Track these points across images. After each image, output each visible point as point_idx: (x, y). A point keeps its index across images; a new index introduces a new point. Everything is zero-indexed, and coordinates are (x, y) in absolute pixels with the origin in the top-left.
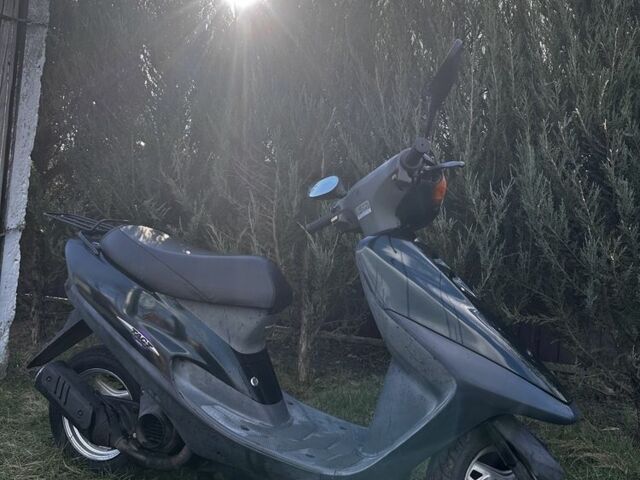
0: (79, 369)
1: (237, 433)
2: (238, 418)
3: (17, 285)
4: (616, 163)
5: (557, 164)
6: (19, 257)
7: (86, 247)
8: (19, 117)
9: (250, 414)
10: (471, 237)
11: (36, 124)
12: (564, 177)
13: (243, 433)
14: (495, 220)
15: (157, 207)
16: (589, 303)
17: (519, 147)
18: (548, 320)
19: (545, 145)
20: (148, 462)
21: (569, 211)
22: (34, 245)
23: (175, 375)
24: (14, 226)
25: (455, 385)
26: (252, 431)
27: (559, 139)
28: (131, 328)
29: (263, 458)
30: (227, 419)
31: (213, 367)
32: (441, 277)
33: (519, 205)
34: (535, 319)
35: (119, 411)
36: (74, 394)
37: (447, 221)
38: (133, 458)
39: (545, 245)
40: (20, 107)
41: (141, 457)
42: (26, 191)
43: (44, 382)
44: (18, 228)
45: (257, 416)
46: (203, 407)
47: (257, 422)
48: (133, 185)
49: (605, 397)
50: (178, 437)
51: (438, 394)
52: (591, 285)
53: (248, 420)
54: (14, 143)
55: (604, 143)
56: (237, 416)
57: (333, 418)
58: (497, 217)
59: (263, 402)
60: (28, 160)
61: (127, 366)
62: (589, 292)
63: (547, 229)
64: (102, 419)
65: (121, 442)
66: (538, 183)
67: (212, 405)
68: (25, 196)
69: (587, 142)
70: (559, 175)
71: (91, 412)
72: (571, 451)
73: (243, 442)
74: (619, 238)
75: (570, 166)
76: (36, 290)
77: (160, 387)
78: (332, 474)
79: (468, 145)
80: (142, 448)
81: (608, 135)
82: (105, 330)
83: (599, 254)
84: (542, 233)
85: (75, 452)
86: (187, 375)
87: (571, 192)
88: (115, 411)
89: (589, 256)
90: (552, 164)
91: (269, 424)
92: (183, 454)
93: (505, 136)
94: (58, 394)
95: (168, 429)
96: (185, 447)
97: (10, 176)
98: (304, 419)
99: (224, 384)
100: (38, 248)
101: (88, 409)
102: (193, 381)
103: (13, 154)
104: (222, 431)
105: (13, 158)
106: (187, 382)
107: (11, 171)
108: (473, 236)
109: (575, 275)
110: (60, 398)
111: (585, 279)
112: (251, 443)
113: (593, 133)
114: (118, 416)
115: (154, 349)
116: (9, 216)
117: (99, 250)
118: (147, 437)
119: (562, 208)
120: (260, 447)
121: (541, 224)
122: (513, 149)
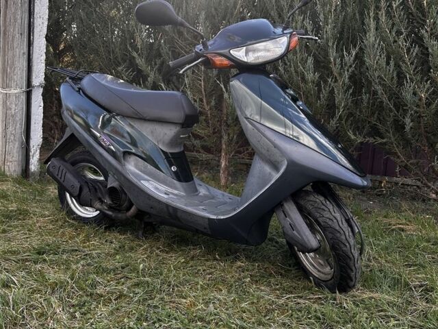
0: (74, 164)
1: (162, 196)
2: (163, 189)
3: (42, 122)
4: (432, 30)
5: (390, 32)
6: (42, 104)
7: (73, 88)
8: (36, 11)
9: (171, 187)
10: (330, 84)
11: (47, 17)
12: (395, 41)
13: (166, 196)
14: (346, 72)
15: (126, 71)
16: (407, 128)
17: (366, 21)
18: (380, 141)
19: (383, 19)
20: (113, 216)
21: (397, 66)
22: (54, 99)
23: (126, 163)
24: (38, 84)
25: (286, 163)
26: (171, 196)
27: (393, 14)
28: (99, 135)
29: (176, 209)
30: (157, 189)
31: (148, 159)
32: (285, 99)
33: (363, 62)
34: (371, 140)
35: (97, 187)
36: (69, 176)
37: (314, 74)
38: (105, 213)
39: (379, 88)
40: (35, 4)
41: (110, 213)
42: (44, 61)
43: (51, 169)
44: (40, 86)
45: (176, 188)
46: (142, 181)
47: (176, 192)
48: (111, 58)
49: (430, 199)
50: (130, 200)
51: (276, 168)
52: (409, 115)
53: (170, 190)
54: (33, 28)
55: (424, 16)
56: (163, 188)
57: (226, 194)
58: (348, 71)
59: (179, 180)
60: (44, 41)
61: (98, 158)
62: (408, 120)
63: (382, 78)
64: (86, 190)
65: (98, 205)
66: (376, 46)
67: (148, 180)
68: (44, 65)
69: (413, 16)
70: (392, 40)
71: (79, 187)
72: (390, 225)
73: (164, 201)
74: (428, 82)
75: (399, 33)
76: (57, 129)
77: (116, 169)
78: (215, 218)
79: (330, 21)
80: (110, 208)
81: (427, 10)
82: (84, 137)
83: (415, 94)
84: (377, 81)
85: (74, 213)
86: (133, 163)
87: (398, 51)
88: (94, 187)
89: (407, 95)
90: (386, 31)
91: (183, 194)
92: (133, 210)
93: (357, 15)
94: (60, 176)
95: (123, 195)
96: (134, 206)
97: (33, 51)
98: (207, 193)
99: (154, 169)
100: (56, 102)
101: (78, 185)
102: (136, 166)
103: (33, 36)
104: (153, 195)
105: (33, 39)
106: (132, 167)
107: (33, 47)
108: (332, 84)
109: (401, 110)
110: (61, 178)
111: (405, 111)
112: (170, 202)
113: (417, 9)
114: (96, 189)
115: (112, 147)
116: (34, 77)
117: (80, 89)
118: (112, 201)
119: (392, 63)
120: (174, 204)
121: (376, 74)
122: (363, 24)
